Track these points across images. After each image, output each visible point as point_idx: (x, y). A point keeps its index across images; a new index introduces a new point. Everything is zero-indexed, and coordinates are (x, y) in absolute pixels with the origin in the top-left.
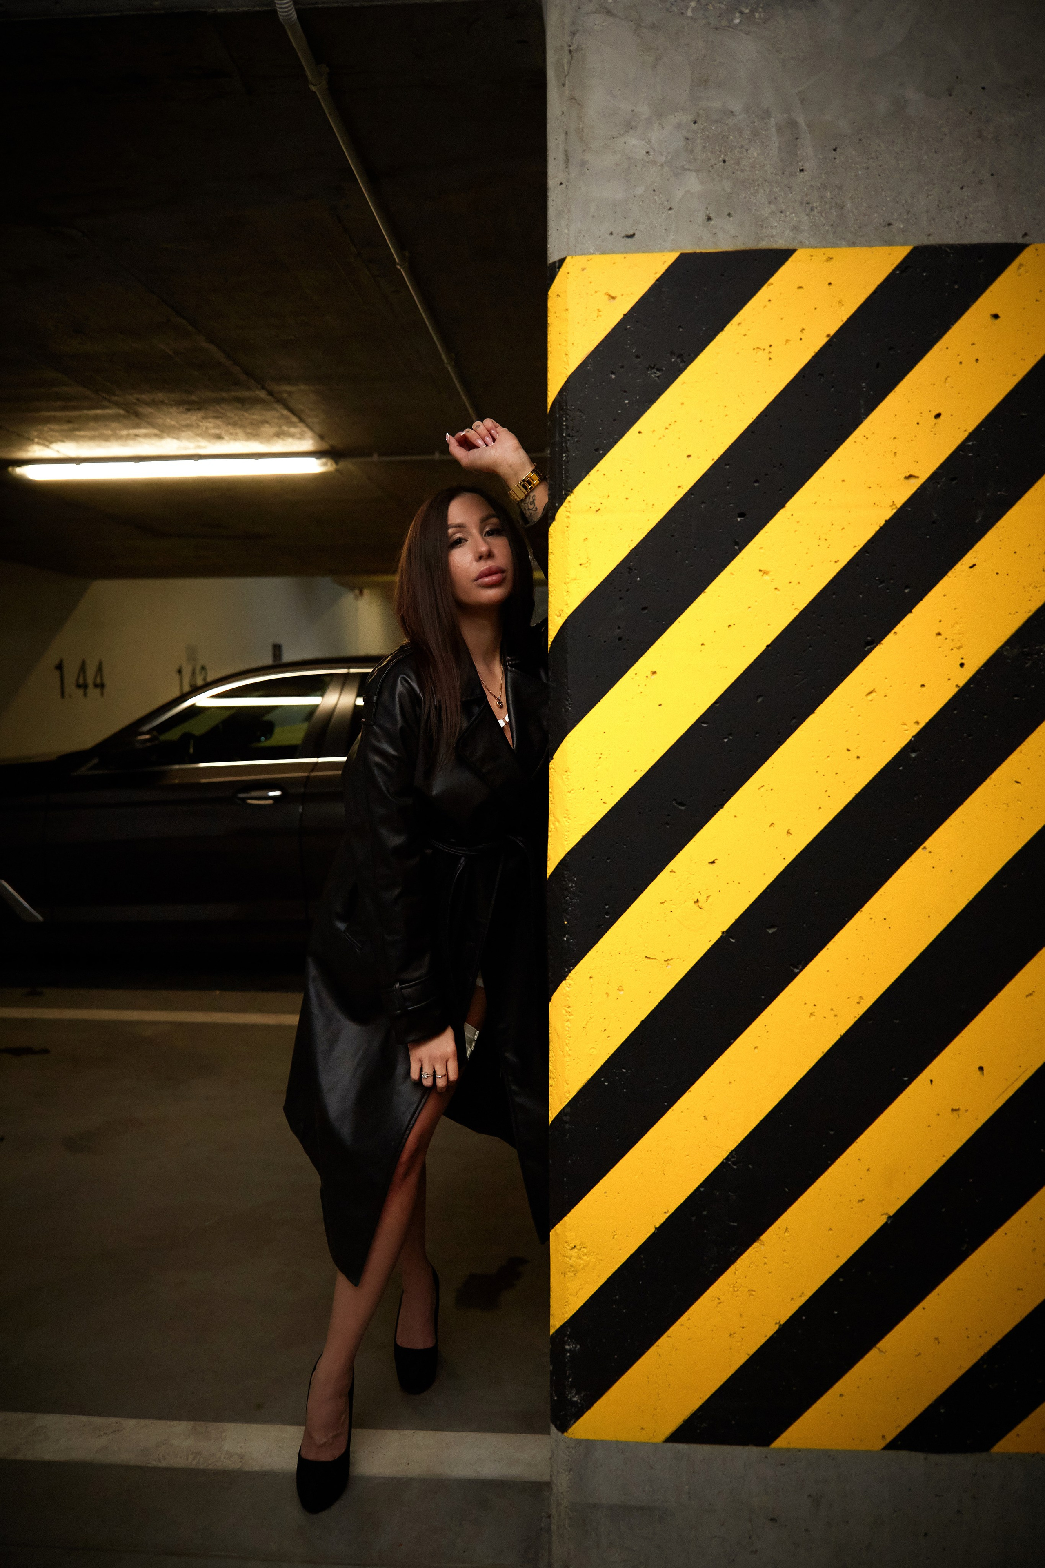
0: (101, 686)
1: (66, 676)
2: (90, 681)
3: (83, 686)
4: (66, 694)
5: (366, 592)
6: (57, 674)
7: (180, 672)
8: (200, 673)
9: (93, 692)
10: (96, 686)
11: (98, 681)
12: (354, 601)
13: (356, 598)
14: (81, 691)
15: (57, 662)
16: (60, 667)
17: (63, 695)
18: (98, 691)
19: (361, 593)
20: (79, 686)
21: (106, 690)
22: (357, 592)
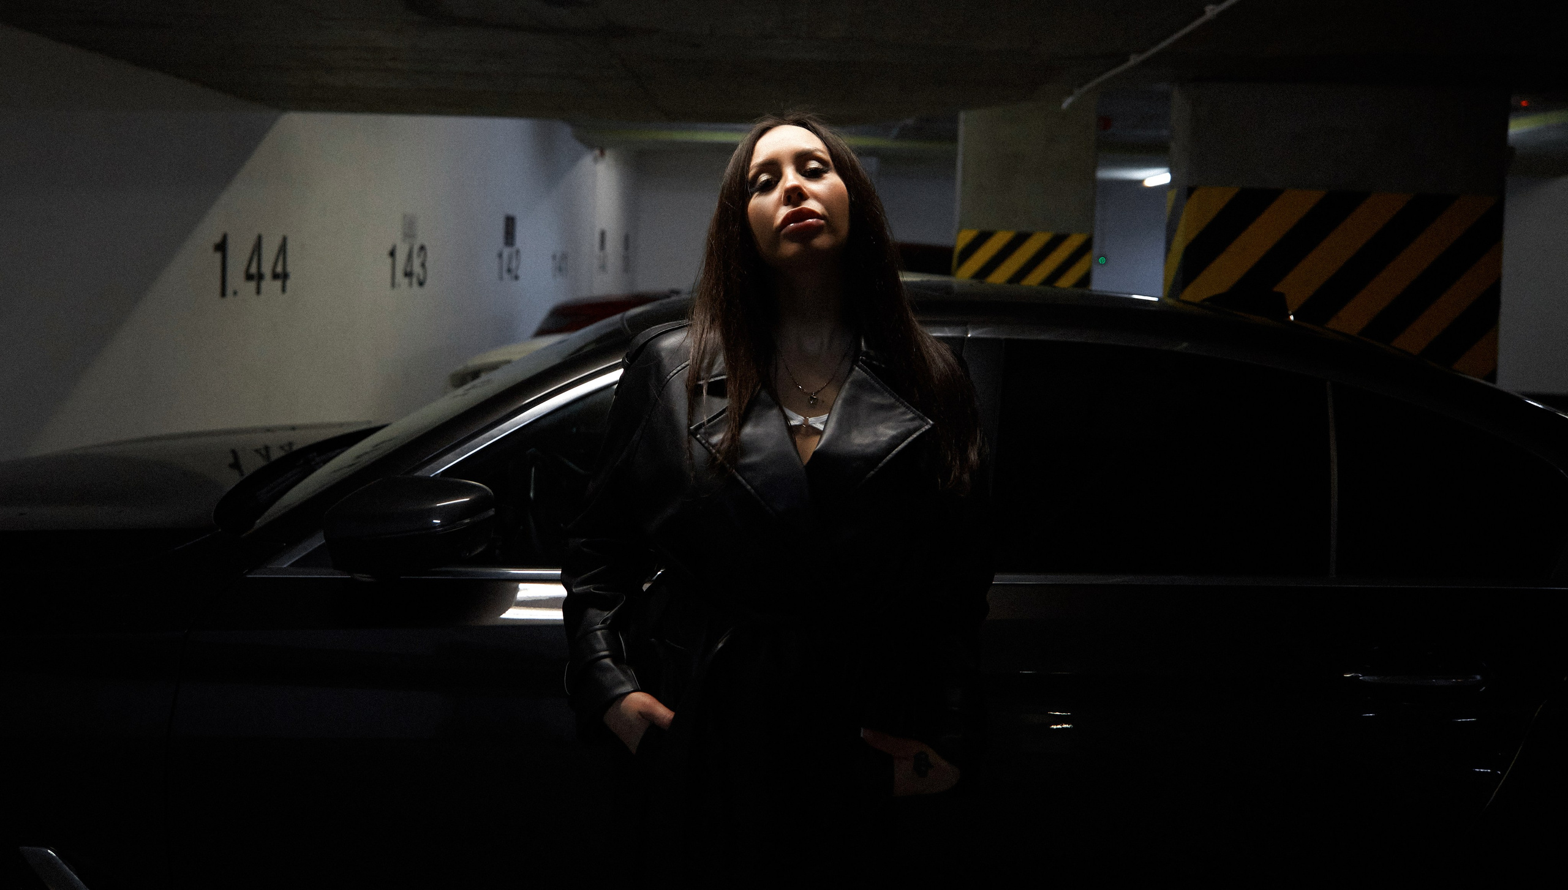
0: (282, 276)
1: (230, 261)
2: (267, 269)
3: (255, 277)
4: (229, 291)
5: (608, 153)
6: (218, 256)
7: (392, 254)
8: (419, 256)
9: (270, 286)
10: (275, 276)
11: (279, 269)
12: (592, 163)
13: (596, 160)
14: (252, 285)
15: (217, 239)
16: (221, 247)
17: (223, 294)
18: (278, 284)
19: (602, 153)
20: (249, 277)
21: (289, 283)
22: (597, 152)
